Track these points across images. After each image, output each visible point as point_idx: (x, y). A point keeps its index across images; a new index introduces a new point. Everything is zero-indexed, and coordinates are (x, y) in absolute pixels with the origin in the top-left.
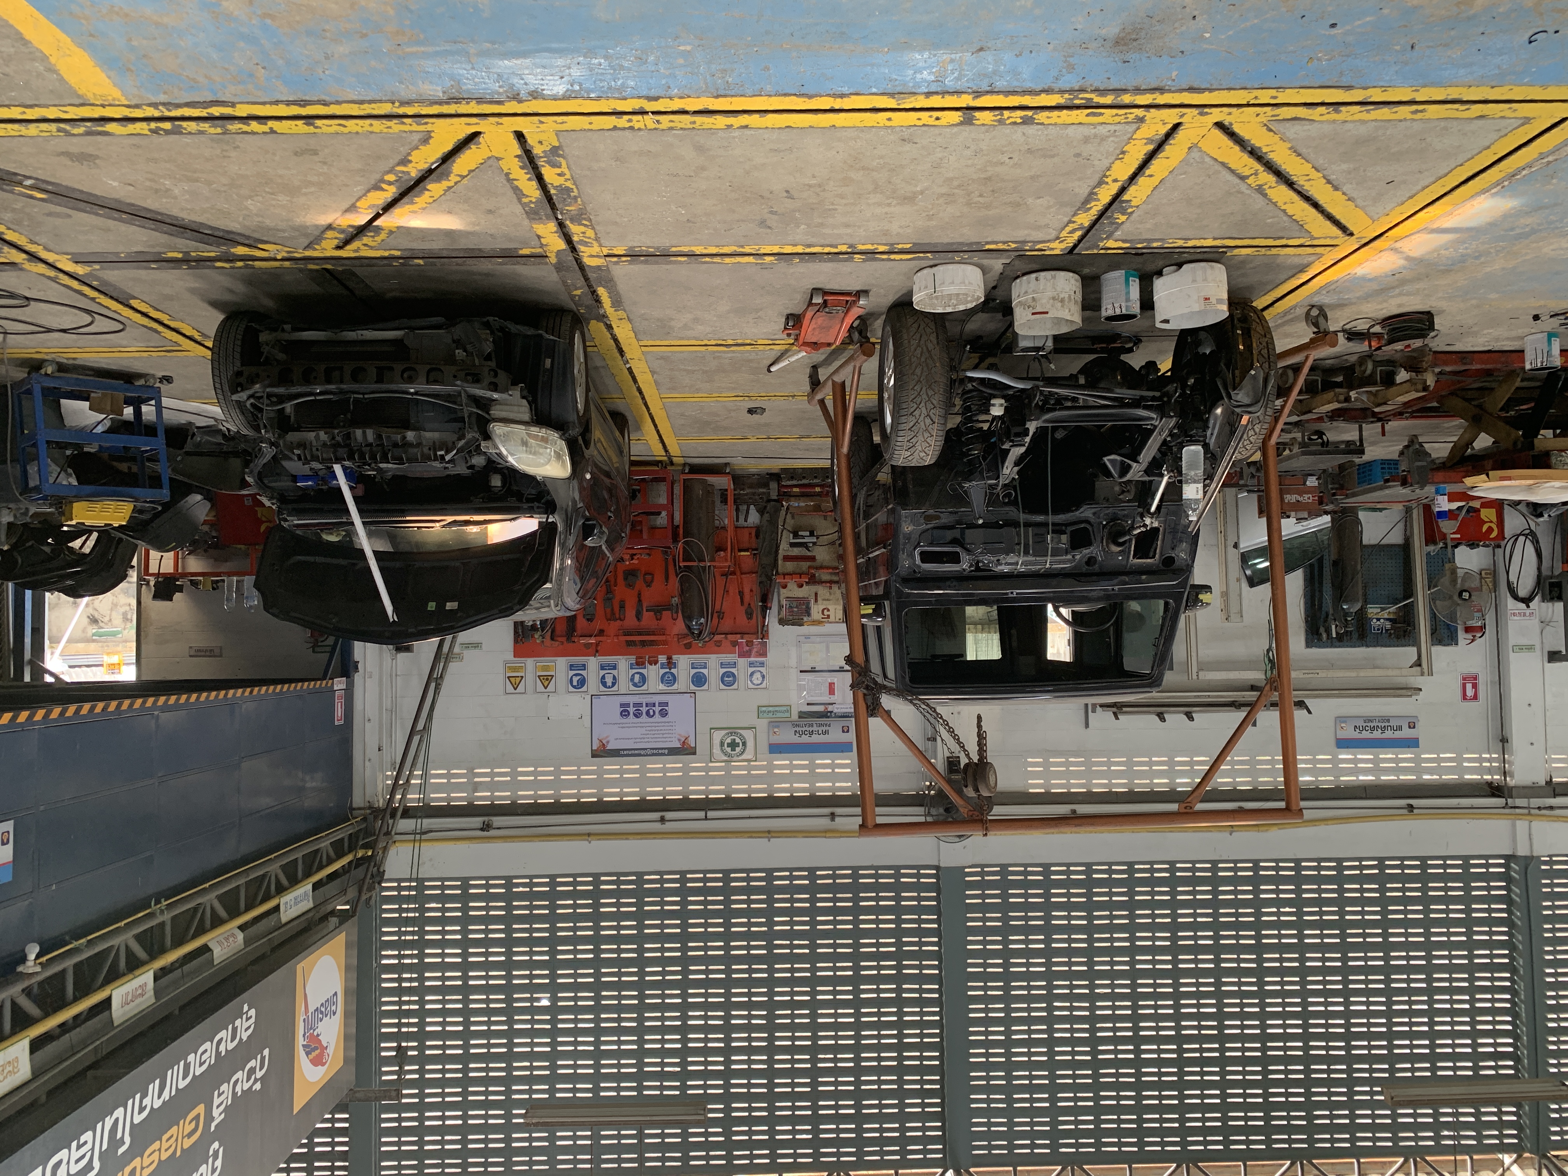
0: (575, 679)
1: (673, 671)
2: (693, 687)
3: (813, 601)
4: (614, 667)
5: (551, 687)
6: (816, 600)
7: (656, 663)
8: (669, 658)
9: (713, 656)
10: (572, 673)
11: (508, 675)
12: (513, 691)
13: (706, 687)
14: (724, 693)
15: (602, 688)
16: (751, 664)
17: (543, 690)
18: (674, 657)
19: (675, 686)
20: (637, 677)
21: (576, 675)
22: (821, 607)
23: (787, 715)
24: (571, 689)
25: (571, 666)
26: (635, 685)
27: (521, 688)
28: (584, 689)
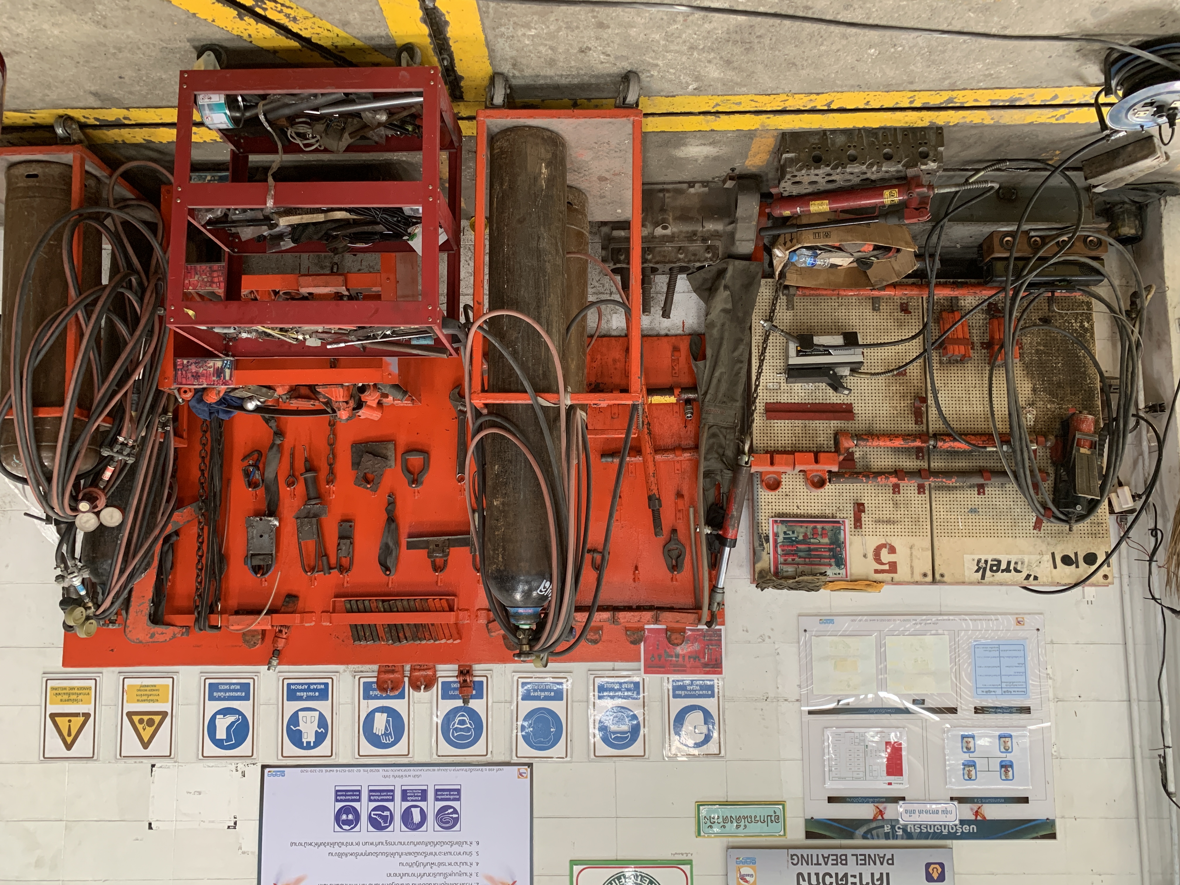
0: (222, 724)
1: (474, 704)
2: (525, 751)
3: (849, 524)
4: (323, 693)
5: (159, 745)
6: (858, 523)
7: (429, 684)
8: (465, 672)
9: (579, 668)
10: (214, 707)
11: (52, 709)
12: (63, 752)
13: (559, 749)
14: (609, 764)
15: (291, 749)
16: (679, 691)
17: (140, 750)
18: (478, 668)
19: (479, 748)
20: (380, 722)
21: (225, 712)
22: (873, 542)
23: (776, 827)
24: (211, 749)
25: (213, 687)
26: (375, 740)
27: (82, 746)
28: (244, 749)
